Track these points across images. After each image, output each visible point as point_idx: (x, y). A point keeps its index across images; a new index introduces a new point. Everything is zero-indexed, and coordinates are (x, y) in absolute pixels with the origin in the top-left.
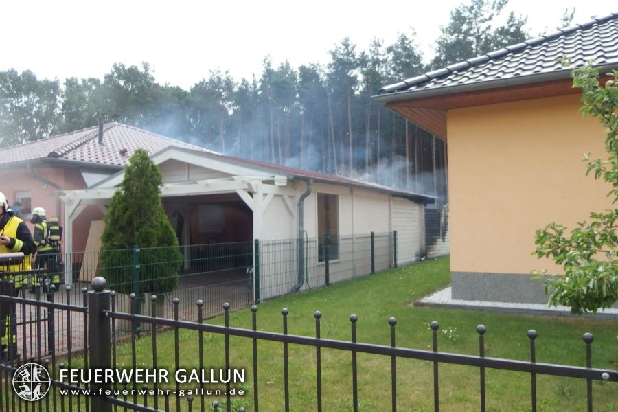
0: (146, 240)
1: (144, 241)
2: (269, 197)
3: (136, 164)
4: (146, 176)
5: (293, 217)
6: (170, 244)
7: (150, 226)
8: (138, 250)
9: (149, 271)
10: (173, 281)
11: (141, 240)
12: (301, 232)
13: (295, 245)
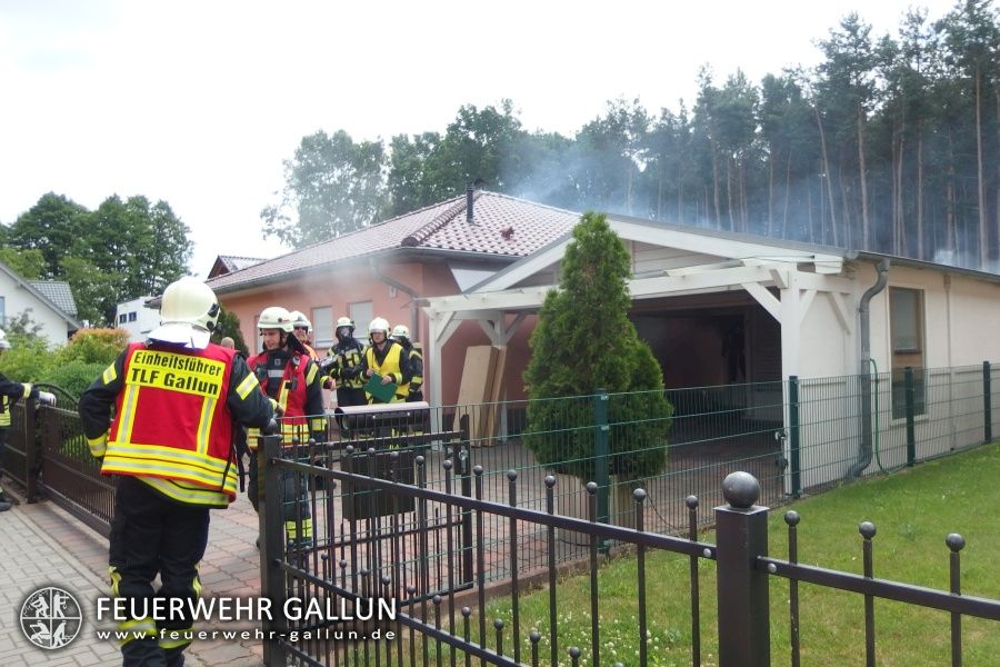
0: (612, 379)
1: (609, 381)
2: (810, 296)
3: (588, 239)
4: (606, 260)
5: (849, 333)
6: (651, 386)
7: (615, 353)
8: (604, 397)
9: (619, 435)
10: (659, 455)
11: (603, 379)
12: (865, 362)
13: (854, 388)
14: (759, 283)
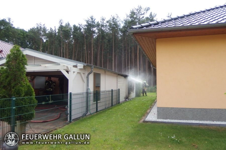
0: (18, 93)
1: (17, 94)
3: (14, 53)
4: (19, 60)
5: (84, 82)
6: (31, 95)
7: (20, 86)
8: (14, 99)
9: (20, 110)
10: (32, 114)
11: (15, 93)
12: (88, 89)
13: (85, 95)
14: (64, 69)
